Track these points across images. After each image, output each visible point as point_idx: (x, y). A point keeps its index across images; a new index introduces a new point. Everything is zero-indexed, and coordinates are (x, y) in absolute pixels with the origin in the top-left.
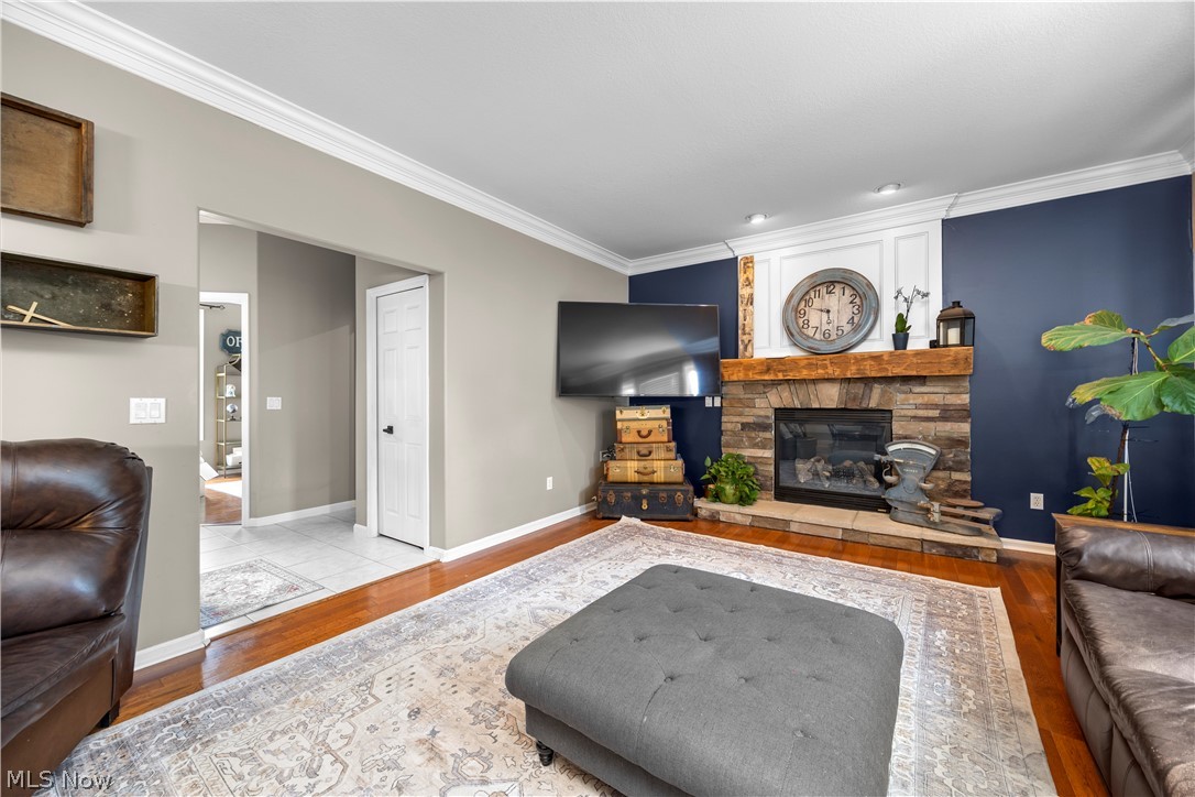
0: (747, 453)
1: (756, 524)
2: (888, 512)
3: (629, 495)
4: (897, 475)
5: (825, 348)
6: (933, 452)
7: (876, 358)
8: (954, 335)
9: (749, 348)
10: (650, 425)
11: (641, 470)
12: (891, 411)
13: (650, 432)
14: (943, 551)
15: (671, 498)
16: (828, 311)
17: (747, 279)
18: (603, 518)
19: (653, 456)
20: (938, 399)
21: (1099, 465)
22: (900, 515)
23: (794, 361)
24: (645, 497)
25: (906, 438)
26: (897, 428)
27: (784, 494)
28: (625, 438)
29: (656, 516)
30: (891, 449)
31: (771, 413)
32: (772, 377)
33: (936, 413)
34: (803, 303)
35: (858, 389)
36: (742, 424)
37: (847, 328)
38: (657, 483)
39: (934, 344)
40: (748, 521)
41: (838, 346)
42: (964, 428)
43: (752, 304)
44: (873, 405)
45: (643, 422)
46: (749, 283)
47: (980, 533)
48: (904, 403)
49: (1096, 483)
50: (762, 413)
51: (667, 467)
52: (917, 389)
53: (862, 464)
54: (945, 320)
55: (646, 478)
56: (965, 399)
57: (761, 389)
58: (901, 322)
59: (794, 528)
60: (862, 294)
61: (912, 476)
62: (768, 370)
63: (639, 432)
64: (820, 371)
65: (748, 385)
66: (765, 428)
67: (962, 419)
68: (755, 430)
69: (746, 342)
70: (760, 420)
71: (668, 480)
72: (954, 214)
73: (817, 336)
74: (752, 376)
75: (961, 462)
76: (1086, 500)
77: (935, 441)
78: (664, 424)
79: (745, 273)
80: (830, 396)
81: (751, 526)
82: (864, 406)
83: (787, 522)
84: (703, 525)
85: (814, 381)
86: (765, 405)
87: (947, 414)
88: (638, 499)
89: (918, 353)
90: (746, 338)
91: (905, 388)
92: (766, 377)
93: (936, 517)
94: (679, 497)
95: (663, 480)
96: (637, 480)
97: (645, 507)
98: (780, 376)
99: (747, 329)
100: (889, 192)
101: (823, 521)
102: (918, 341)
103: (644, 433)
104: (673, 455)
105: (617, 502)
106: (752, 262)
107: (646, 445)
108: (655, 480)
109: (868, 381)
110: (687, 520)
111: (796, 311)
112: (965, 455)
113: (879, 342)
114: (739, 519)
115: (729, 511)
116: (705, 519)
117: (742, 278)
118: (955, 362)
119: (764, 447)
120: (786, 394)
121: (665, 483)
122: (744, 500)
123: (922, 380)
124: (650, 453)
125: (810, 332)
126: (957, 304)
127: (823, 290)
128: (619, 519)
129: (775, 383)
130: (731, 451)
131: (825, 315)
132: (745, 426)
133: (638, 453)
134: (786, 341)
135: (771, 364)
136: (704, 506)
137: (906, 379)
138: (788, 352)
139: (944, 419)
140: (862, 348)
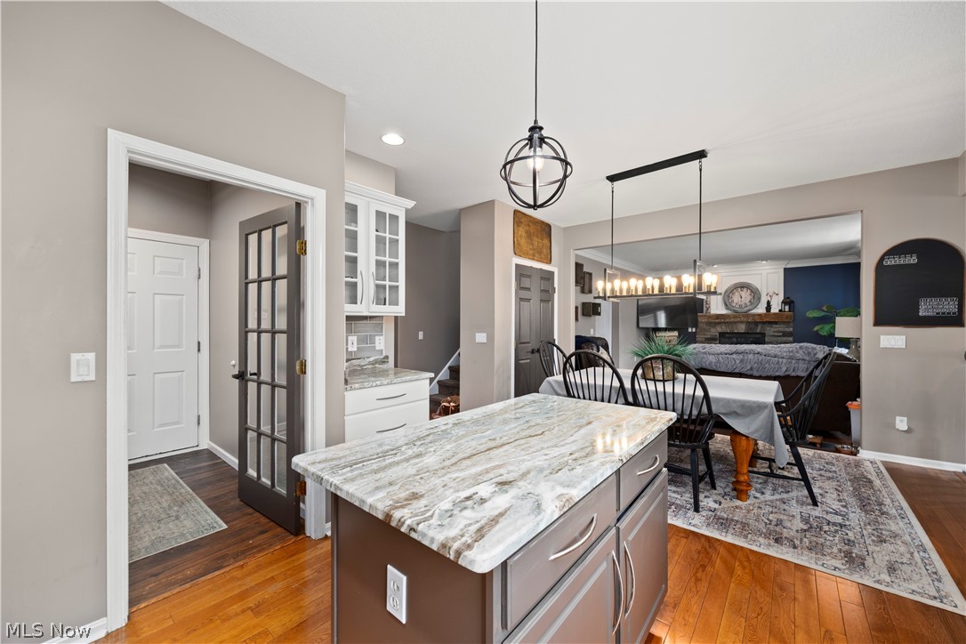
5: (739, 310)
7: (760, 315)
8: (787, 308)
9: (709, 310)
12: (765, 334)
16: (741, 297)
20: (781, 329)
23: (728, 315)
26: (767, 339)
31: (717, 334)
32: (718, 321)
33: (781, 334)
34: (731, 294)
35: (753, 326)
36: (705, 338)
37: (749, 304)
39: (780, 311)
41: (745, 310)
42: (791, 339)
44: (758, 331)
45: (667, 337)
48: (770, 331)
50: (714, 334)
52: (774, 326)
54: (784, 303)
56: (791, 329)
57: (713, 325)
58: (769, 303)
60: (756, 294)
62: (717, 318)
64: (739, 319)
65: (709, 324)
66: (714, 339)
67: (790, 336)
68: (711, 340)
69: (708, 308)
70: (713, 337)
72: (788, 266)
73: (737, 306)
74: (711, 320)
78: (676, 337)
80: (741, 328)
82: (755, 331)
85: (736, 323)
86: (715, 331)
87: (785, 334)
89: (775, 314)
90: (708, 306)
91: (770, 326)
92: (716, 321)
98: (722, 321)
99: (708, 303)
102: (775, 309)
109: (756, 323)
111: (729, 296)
113: (761, 309)
118: (787, 318)
120: (724, 327)
123: (776, 323)
125: (734, 305)
126: (788, 298)
127: (739, 289)
129: (719, 323)
131: (740, 299)
134: (724, 307)
135: (718, 316)
137: (770, 323)
138: (724, 311)
139: (783, 336)
140: (754, 311)
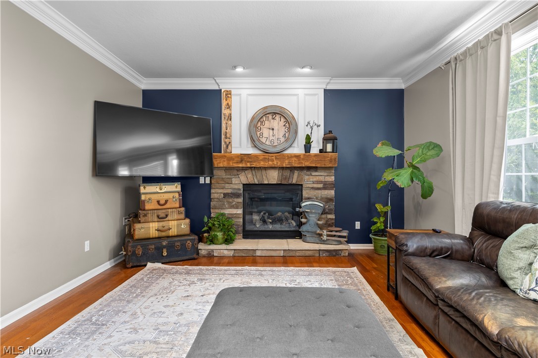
0: (227, 211)
1: (237, 255)
2: (301, 238)
3: (153, 247)
4: (306, 218)
5: (271, 149)
6: (322, 205)
7: (297, 156)
8: (329, 147)
9: (229, 147)
10: (166, 196)
11: (160, 228)
12: (302, 185)
13: (166, 202)
14: (327, 254)
15: (183, 245)
16: (273, 129)
17: (228, 104)
18: (132, 267)
19: (169, 218)
20: (322, 178)
21: (379, 207)
22: (308, 239)
23: (256, 156)
24: (165, 247)
25: (309, 199)
26: (305, 194)
27: (249, 235)
28: (147, 207)
29: (172, 259)
30: (303, 205)
31: (241, 187)
32: (244, 165)
33: (321, 186)
34: (259, 123)
35: (287, 173)
36: (224, 194)
37: (283, 140)
38: (172, 237)
39: (321, 151)
40: (231, 253)
41: (277, 149)
42: (331, 193)
43: (230, 120)
44: (294, 182)
45: (162, 195)
46: (229, 107)
47: (340, 243)
48: (309, 181)
49: (379, 215)
50: (236, 187)
51: (178, 225)
52: (314, 174)
53: (287, 214)
54: (326, 140)
55: (164, 234)
56: (333, 178)
57: (235, 172)
58: (308, 138)
59: (258, 253)
60: (290, 123)
61: (313, 218)
62: (241, 161)
63: (158, 202)
64: (270, 163)
65: (228, 169)
66: (237, 195)
67: (331, 189)
68: (232, 197)
69: (228, 143)
70: (235, 191)
71: (179, 234)
72: (330, 87)
73: (267, 143)
74: (232, 164)
75: (331, 210)
76: (376, 223)
77: (322, 200)
78: (177, 195)
79: (226, 100)
80: (273, 177)
81: (234, 256)
82: (290, 182)
83: (255, 250)
84: (204, 260)
85: (265, 168)
86: (238, 182)
87: (326, 186)
88: (159, 249)
89: (316, 155)
90: (227, 140)
91: (308, 173)
92: (240, 165)
93: (325, 238)
94: (189, 244)
95: (176, 234)
96: (157, 236)
97: (165, 254)
98: (249, 165)
99: (228, 135)
100: (307, 70)
101: (274, 247)
102: (315, 150)
103: (162, 202)
104: (183, 216)
105: (144, 254)
106: (230, 94)
107: (164, 211)
108: (171, 234)
109: (292, 169)
110: (194, 259)
111: (256, 127)
112: (332, 206)
113: (297, 149)
114: (226, 253)
115: (220, 249)
116: (204, 256)
117: (224, 103)
118: (331, 161)
119: (237, 208)
120: (250, 176)
121: (177, 236)
122: (228, 241)
123: (316, 169)
124: (167, 216)
125: (264, 140)
126: (330, 132)
127: (270, 116)
128: (145, 266)
129: (244, 169)
130: (217, 211)
131: (271, 131)
132: (225, 195)
133: (158, 216)
134: (250, 144)
135: (243, 157)
136: (203, 248)
137: (309, 168)
138: (251, 151)
139: (324, 188)
140: (289, 151)
